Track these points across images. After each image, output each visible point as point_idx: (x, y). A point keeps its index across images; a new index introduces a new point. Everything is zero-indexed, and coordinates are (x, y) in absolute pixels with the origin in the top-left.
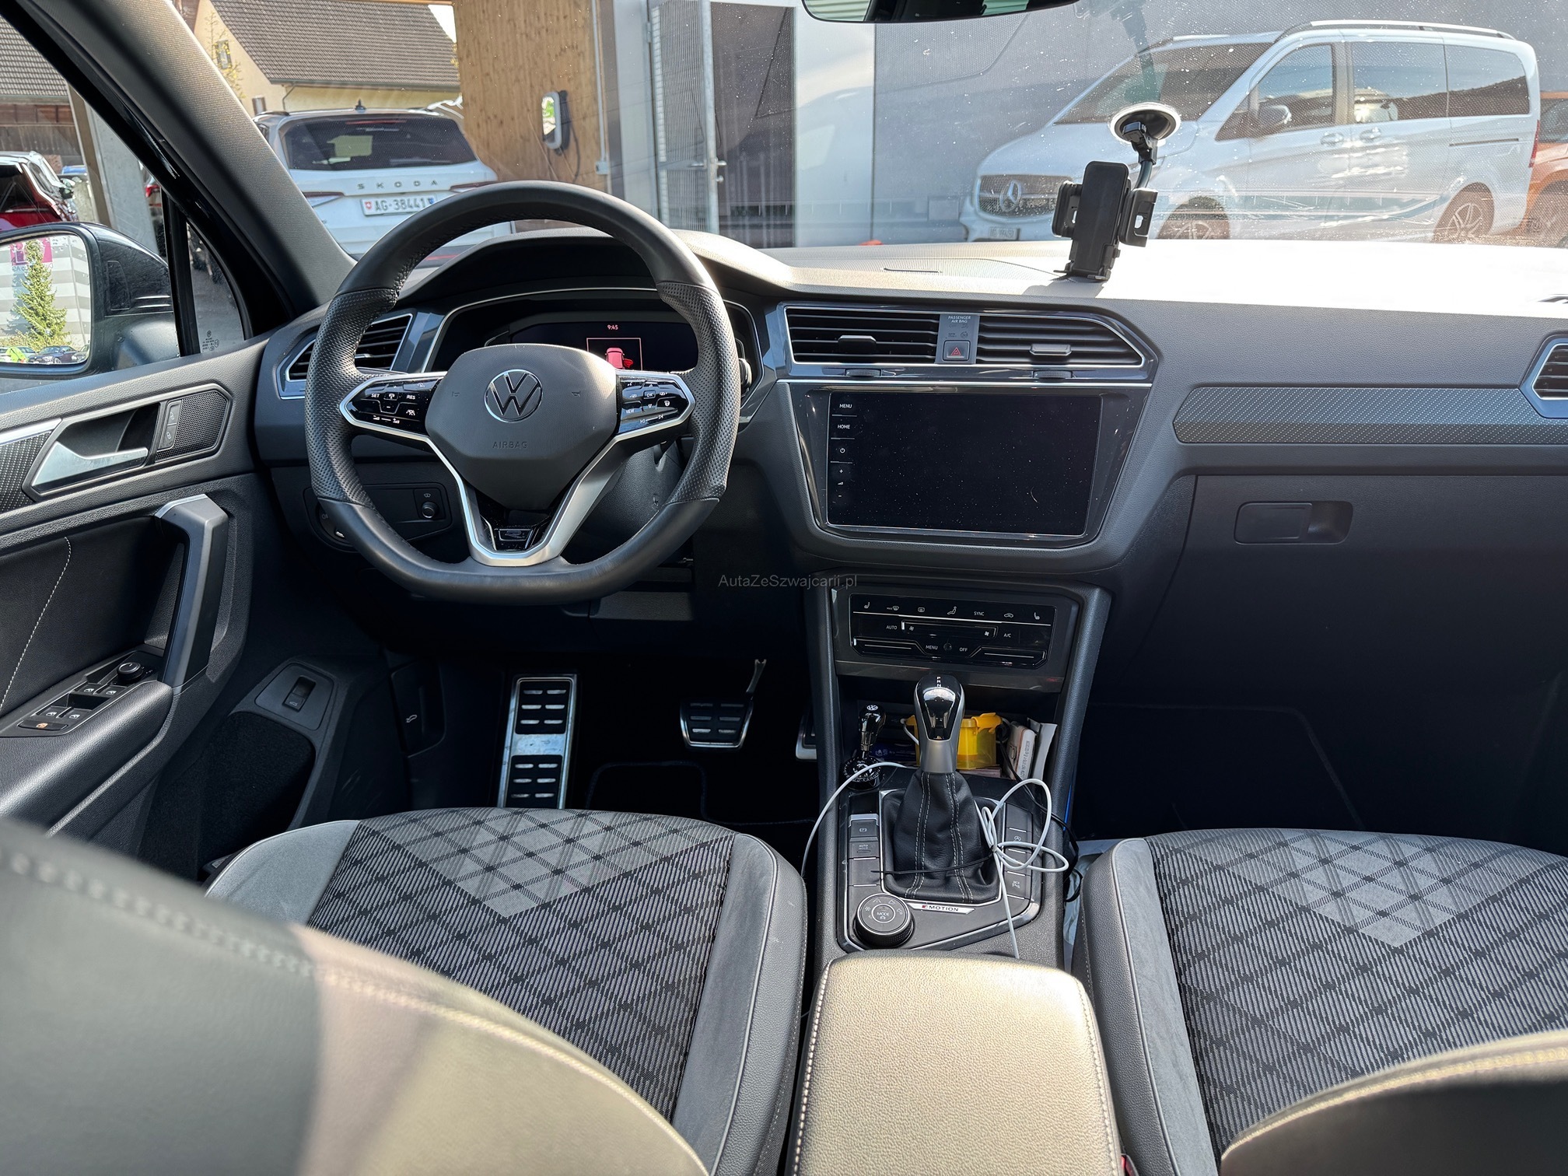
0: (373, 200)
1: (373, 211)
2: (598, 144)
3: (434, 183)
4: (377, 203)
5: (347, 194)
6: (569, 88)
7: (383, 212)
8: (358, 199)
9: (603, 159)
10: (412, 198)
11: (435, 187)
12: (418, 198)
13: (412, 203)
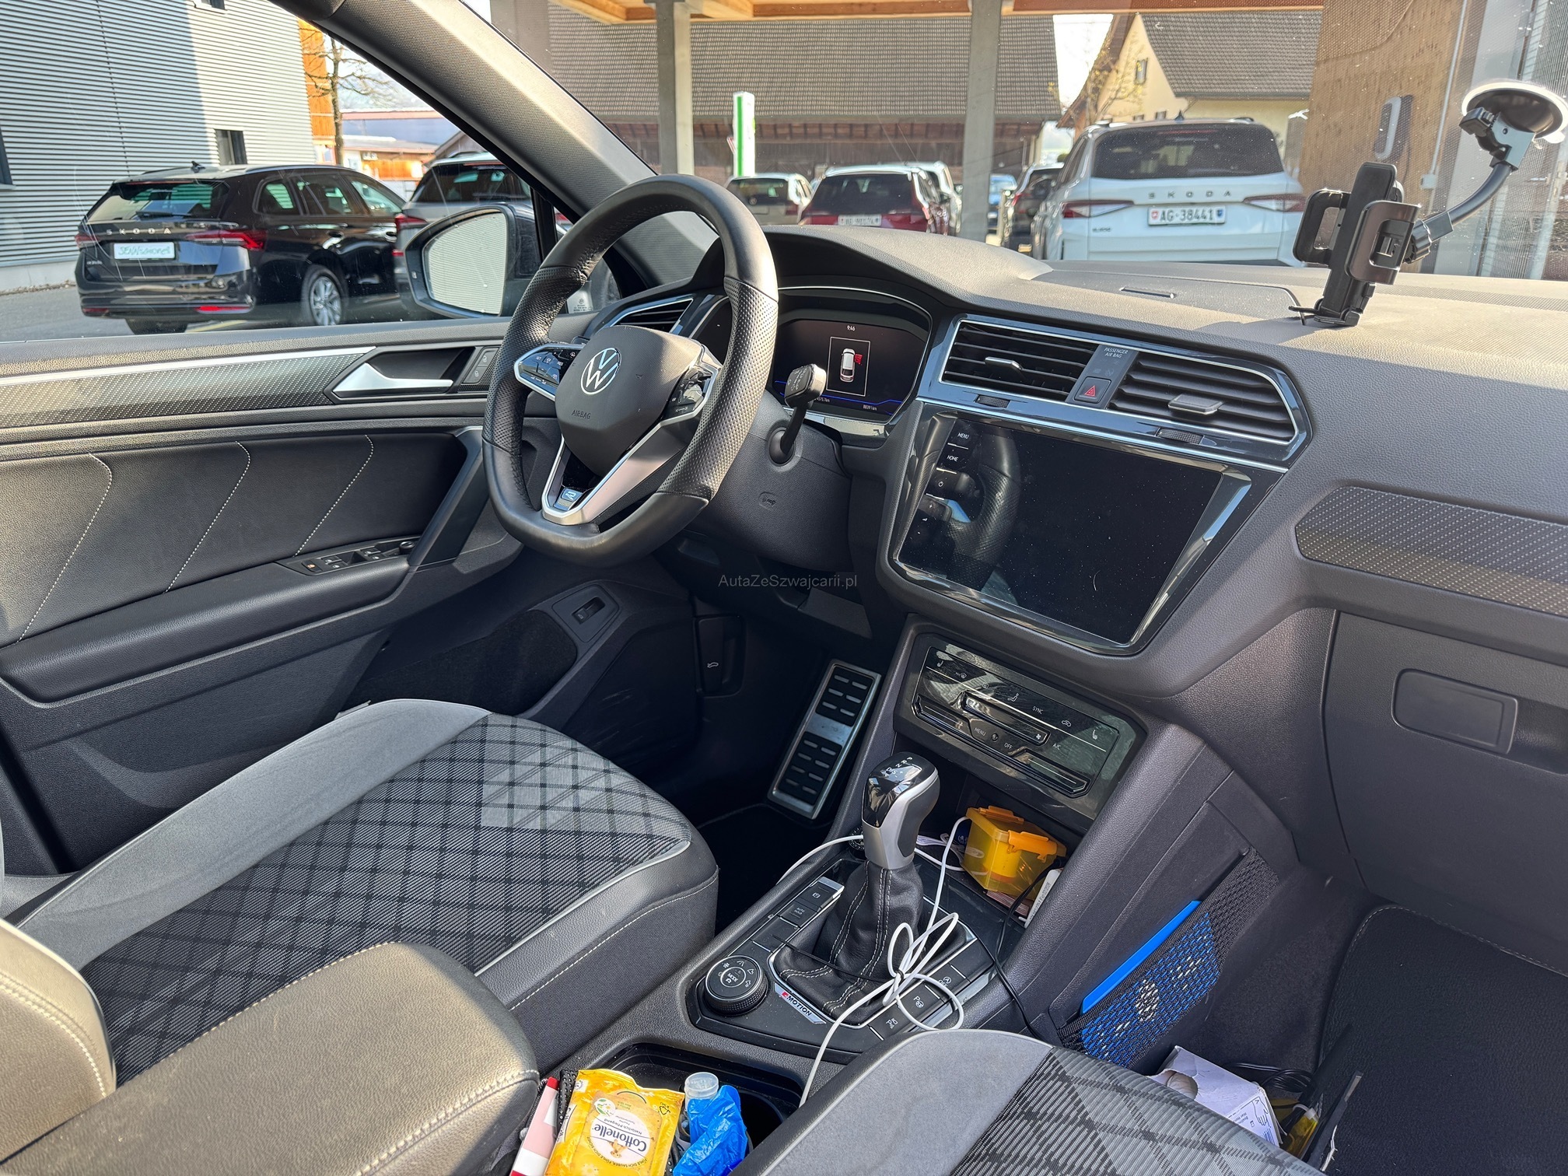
0: (1160, 210)
1: (1158, 221)
2: (1432, 154)
3: (1228, 193)
4: (1164, 213)
5: (1136, 202)
6: (1417, 92)
7: (1167, 222)
8: (1145, 209)
9: (1432, 171)
10: (1201, 209)
11: (1228, 199)
12: (1207, 209)
13: (1200, 213)
